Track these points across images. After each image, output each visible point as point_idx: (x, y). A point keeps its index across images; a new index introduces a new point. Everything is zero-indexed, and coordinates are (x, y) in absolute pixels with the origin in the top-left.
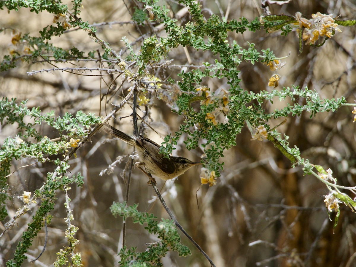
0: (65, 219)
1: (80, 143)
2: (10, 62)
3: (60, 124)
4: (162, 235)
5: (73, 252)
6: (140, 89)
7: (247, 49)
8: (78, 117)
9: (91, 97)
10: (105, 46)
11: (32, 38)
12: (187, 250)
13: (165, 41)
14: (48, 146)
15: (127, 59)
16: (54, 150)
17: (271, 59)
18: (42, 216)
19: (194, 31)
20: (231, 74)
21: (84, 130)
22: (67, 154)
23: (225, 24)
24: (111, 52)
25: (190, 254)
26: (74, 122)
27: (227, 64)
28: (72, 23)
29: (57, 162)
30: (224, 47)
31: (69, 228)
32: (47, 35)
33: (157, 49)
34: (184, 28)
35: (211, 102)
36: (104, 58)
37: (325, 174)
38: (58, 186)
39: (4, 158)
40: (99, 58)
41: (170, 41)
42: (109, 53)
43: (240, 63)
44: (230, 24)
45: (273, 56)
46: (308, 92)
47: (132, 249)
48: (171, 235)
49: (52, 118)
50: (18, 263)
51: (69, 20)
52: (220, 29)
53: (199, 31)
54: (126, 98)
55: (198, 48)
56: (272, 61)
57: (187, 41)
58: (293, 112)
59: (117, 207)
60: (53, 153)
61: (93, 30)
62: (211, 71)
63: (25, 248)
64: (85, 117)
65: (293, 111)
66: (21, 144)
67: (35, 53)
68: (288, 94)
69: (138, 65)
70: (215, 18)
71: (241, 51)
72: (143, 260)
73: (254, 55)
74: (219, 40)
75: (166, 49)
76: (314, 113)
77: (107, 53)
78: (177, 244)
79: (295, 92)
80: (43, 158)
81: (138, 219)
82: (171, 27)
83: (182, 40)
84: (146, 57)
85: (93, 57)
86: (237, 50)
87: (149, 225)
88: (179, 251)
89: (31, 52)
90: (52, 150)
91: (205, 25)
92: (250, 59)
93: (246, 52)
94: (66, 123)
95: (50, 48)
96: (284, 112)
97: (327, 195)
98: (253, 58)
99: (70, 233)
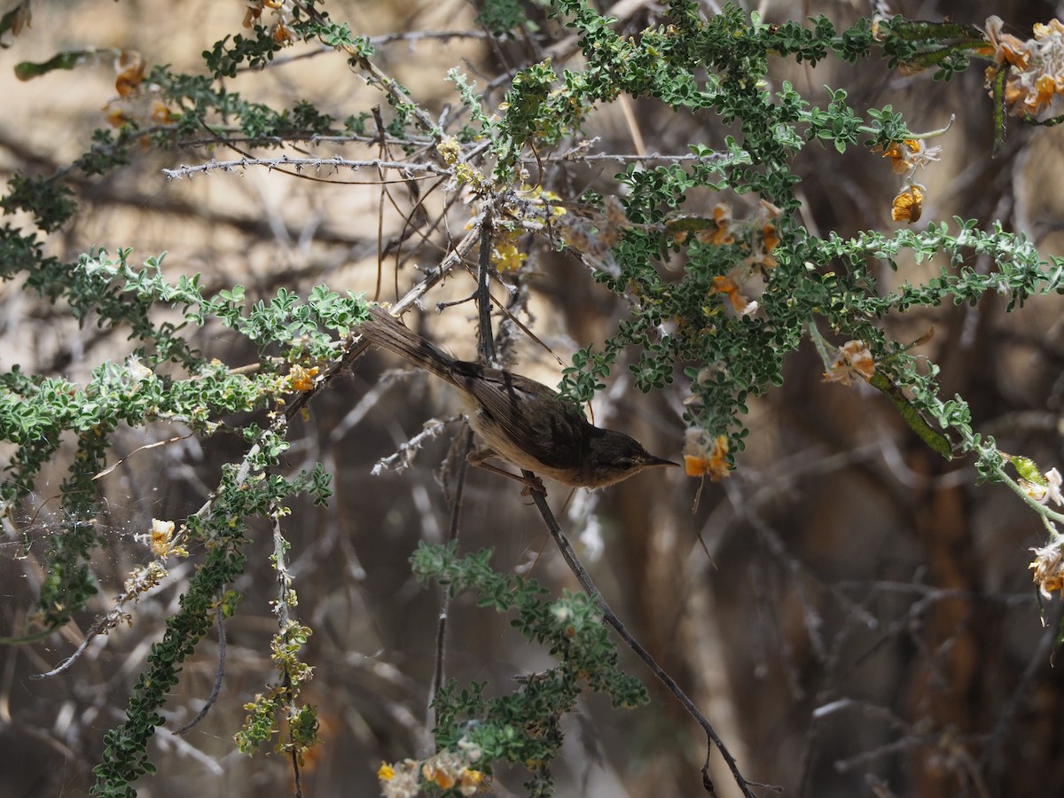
0: (271, 603)
1: (321, 378)
2: (114, 148)
3: (262, 324)
4: (563, 647)
5: (293, 702)
6: (502, 222)
7: (824, 109)
8: (316, 302)
9: (351, 260)
10: (396, 96)
11: (177, 77)
12: (637, 688)
13: (580, 82)
14: (226, 386)
15: (462, 136)
16: (241, 397)
17: (897, 136)
18: (210, 593)
19: (666, 53)
20: (773, 183)
21: (331, 342)
22: (279, 410)
23: (764, 34)
24: (416, 116)
25: (646, 699)
26: (303, 316)
27: (760, 152)
28: (301, 27)
29: (250, 434)
30: (757, 102)
31: (283, 632)
32: (225, 65)
33: (552, 107)
34: (638, 44)
35: (728, 240)
36: (392, 135)
37: (1041, 484)
38: (255, 503)
39: (95, 420)
40: (378, 134)
41: (594, 82)
42: (409, 118)
43: (800, 148)
44: (779, 35)
45: (901, 129)
46: (1002, 237)
47: (474, 689)
48: (589, 642)
49: (237, 306)
50: (138, 737)
51: (292, 18)
52: (747, 48)
53: (682, 53)
54: (458, 248)
55: (677, 103)
56: (900, 142)
57: (646, 81)
58: (957, 294)
59: (431, 555)
60: (240, 406)
61: (363, 48)
62: (714, 169)
63: (160, 693)
64: (336, 303)
65: (957, 290)
66: (145, 382)
67: (186, 118)
68: (943, 241)
69: (495, 151)
70: (734, 15)
71: (806, 113)
72: (505, 719)
73: (846, 126)
74: (741, 82)
75: (580, 106)
76: (1018, 297)
77: (404, 116)
78: (606, 673)
79: (965, 237)
80: (208, 422)
81: (492, 594)
82: (599, 38)
83: (631, 78)
84: (519, 125)
85: (360, 132)
86: (794, 109)
87: (525, 613)
88: (613, 693)
89: (177, 118)
90: (238, 398)
91: (704, 34)
92: (833, 135)
93: (820, 117)
94: (279, 320)
95: (230, 107)
96: (930, 293)
97: (1043, 547)
98: (842, 132)
99: (285, 645)
